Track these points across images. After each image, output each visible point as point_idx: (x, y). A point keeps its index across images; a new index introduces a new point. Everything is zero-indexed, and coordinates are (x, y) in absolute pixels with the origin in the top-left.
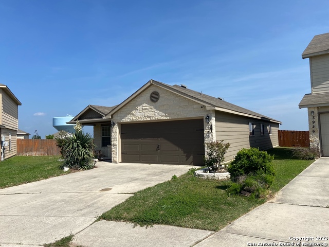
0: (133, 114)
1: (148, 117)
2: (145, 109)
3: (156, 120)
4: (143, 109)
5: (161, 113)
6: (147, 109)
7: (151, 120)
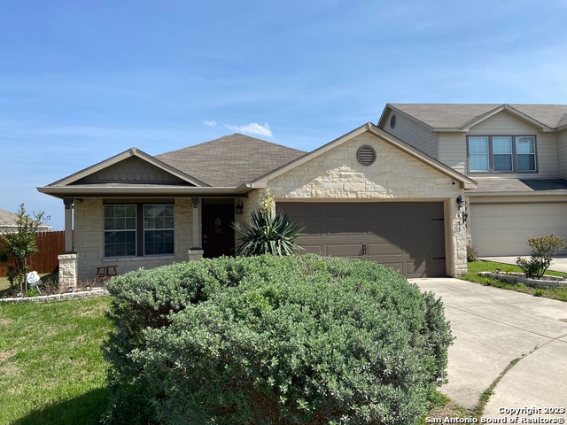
0: (317, 183)
1: (352, 192)
2: (346, 176)
3: (367, 199)
4: (341, 176)
5: (379, 187)
6: (350, 176)
7: (357, 198)
